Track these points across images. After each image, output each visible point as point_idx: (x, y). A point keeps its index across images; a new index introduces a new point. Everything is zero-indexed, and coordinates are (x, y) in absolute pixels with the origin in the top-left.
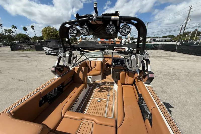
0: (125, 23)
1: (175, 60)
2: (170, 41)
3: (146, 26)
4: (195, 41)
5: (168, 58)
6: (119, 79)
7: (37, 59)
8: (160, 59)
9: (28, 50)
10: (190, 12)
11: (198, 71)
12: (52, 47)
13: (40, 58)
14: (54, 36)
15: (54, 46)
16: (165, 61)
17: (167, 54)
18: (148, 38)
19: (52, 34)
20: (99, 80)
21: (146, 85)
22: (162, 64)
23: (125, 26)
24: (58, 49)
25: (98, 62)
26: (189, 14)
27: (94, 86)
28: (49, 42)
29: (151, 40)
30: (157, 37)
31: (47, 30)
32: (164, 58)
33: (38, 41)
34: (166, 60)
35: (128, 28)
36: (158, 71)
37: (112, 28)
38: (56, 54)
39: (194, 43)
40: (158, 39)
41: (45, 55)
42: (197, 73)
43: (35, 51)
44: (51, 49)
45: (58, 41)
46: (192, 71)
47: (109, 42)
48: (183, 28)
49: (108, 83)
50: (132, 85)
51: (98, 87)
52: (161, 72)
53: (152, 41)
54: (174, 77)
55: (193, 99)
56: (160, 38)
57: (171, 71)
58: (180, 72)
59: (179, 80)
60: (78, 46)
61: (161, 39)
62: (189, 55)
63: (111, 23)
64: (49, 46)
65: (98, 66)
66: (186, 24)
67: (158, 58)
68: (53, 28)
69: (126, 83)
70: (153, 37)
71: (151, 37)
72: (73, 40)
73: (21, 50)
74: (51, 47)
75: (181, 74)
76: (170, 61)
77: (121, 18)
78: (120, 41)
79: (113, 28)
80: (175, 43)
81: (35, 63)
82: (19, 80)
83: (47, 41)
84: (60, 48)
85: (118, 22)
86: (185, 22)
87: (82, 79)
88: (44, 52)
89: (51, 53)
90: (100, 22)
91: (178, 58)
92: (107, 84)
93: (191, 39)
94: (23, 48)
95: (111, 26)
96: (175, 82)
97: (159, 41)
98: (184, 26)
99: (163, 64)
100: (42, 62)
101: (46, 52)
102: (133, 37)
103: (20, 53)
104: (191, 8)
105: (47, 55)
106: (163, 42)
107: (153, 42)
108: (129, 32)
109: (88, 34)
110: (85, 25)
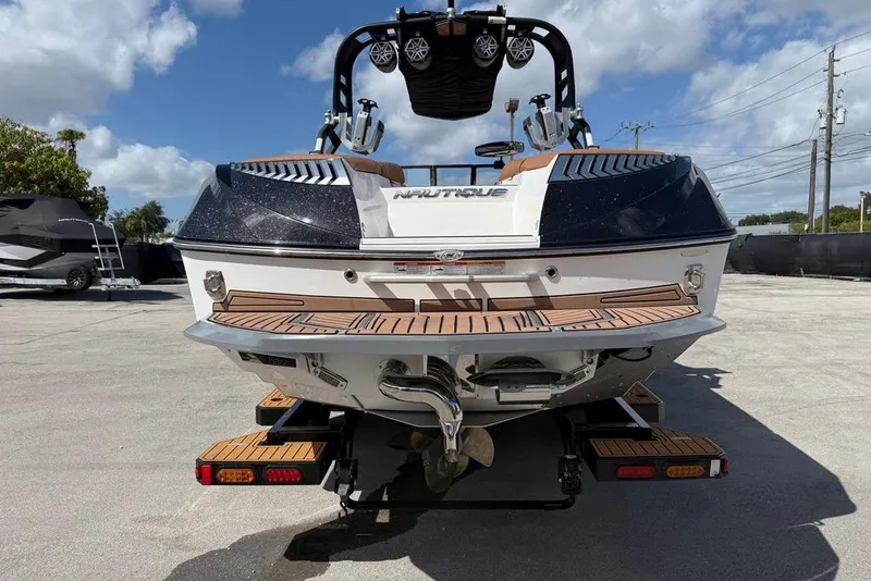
10: (832, 76)
17: (755, 283)
23: (520, 38)
24: (86, 246)
26: (831, 87)
35: (528, 45)
37: (490, 44)
44: (32, 253)
63: (485, 32)
64: (23, 231)
66: (830, 134)
74: (40, 234)
77: (510, 20)
79: (493, 43)
85: (503, 30)
86: (823, 123)
90: (460, 29)
95: (486, 38)
104: (832, 60)
108: (531, 54)
109: (426, 57)
110: (418, 34)
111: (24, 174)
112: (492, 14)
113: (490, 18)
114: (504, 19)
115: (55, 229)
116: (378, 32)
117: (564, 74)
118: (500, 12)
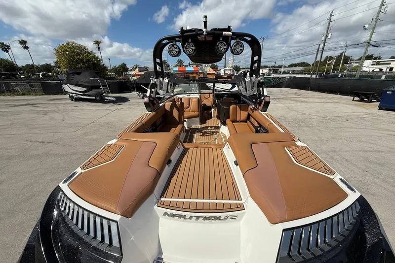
0: (238, 40)
1: (307, 102)
2: (301, 73)
3: (261, 44)
4: (340, 72)
5: (297, 99)
6: (229, 118)
7: (56, 108)
8: (284, 101)
9: (26, 93)
10: (330, 21)
11: (337, 115)
12: (87, 84)
13: (61, 107)
14: (84, 62)
15: (90, 82)
16: (292, 104)
17: (295, 94)
18: (265, 67)
19: (79, 59)
20: (197, 125)
21: (262, 113)
22: (286, 108)
23: (238, 43)
24: (98, 87)
25: (193, 99)
26: (329, 25)
27: (192, 131)
28: (79, 74)
29: (270, 70)
30: (280, 67)
31: (67, 51)
32: (291, 100)
33: (42, 75)
34: (293, 102)
35: (241, 46)
36: (281, 118)
37: (223, 46)
38: (94, 98)
39: (338, 75)
40: (282, 70)
41: (70, 101)
42: (335, 118)
43: (43, 95)
44: (84, 89)
45: (96, 73)
46: (329, 116)
47: (194, 75)
48: (321, 49)
49: (211, 127)
50: (246, 122)
51: (197, 132)
52: (285, 119)
53: (271, 72)
54: (303, 124)
55: (324, 147)
56: (285, 67)
57: (299, 116)
58: (312, 117)
59: (309, 127)
60: (138, 83)
61: (286, 69)
62: (328, 94)
63: (221, 39)
64: (79, 83)
65: (194, 105)
66: (325, 43)
67: (281, 100)
68: (79, 47)
69: (238, 119)
70: (274, 67)
71: (270, 66)
72: (119, 71)
73: (9, 94)
74: (84, 84)
75: (313, 120)
76: (299, 104)
77: (233, 33)
78: (215, 72)
79: (225, 45)
80: (309, 76)
81: (57, 116)
82: (43, 143)
83: (72, 73)
84: (103, 86)
85: (230, 38)
86: (323, 38)
87: (177, 119)
88: (67, 96)
89: (82, 97)
90: (210, 38)
91: (311, 100)
92: (209, 128)
93: (335, 69)
94: (13, 89)
95: (222, 43)
96: (303, 130)
97: (284, 73)
98: (321, 46)
99: (288, 108)
100: (71, 113)
101: (71, 95)
102: (238, 66)
103: (8, 100)
104: (331, 15)
105: (73, 102)
106: (290, 74)
107: (273, 75)
108: (242, 50)
109: (194, 53)
110: (190, 41)
111: (82, 60)
112: (225, 30)
113: (224, 33)
114: (231, 33)
115: (89, 82)
116: (172, 39)
117: (256, 58)
118: (229, 29)
